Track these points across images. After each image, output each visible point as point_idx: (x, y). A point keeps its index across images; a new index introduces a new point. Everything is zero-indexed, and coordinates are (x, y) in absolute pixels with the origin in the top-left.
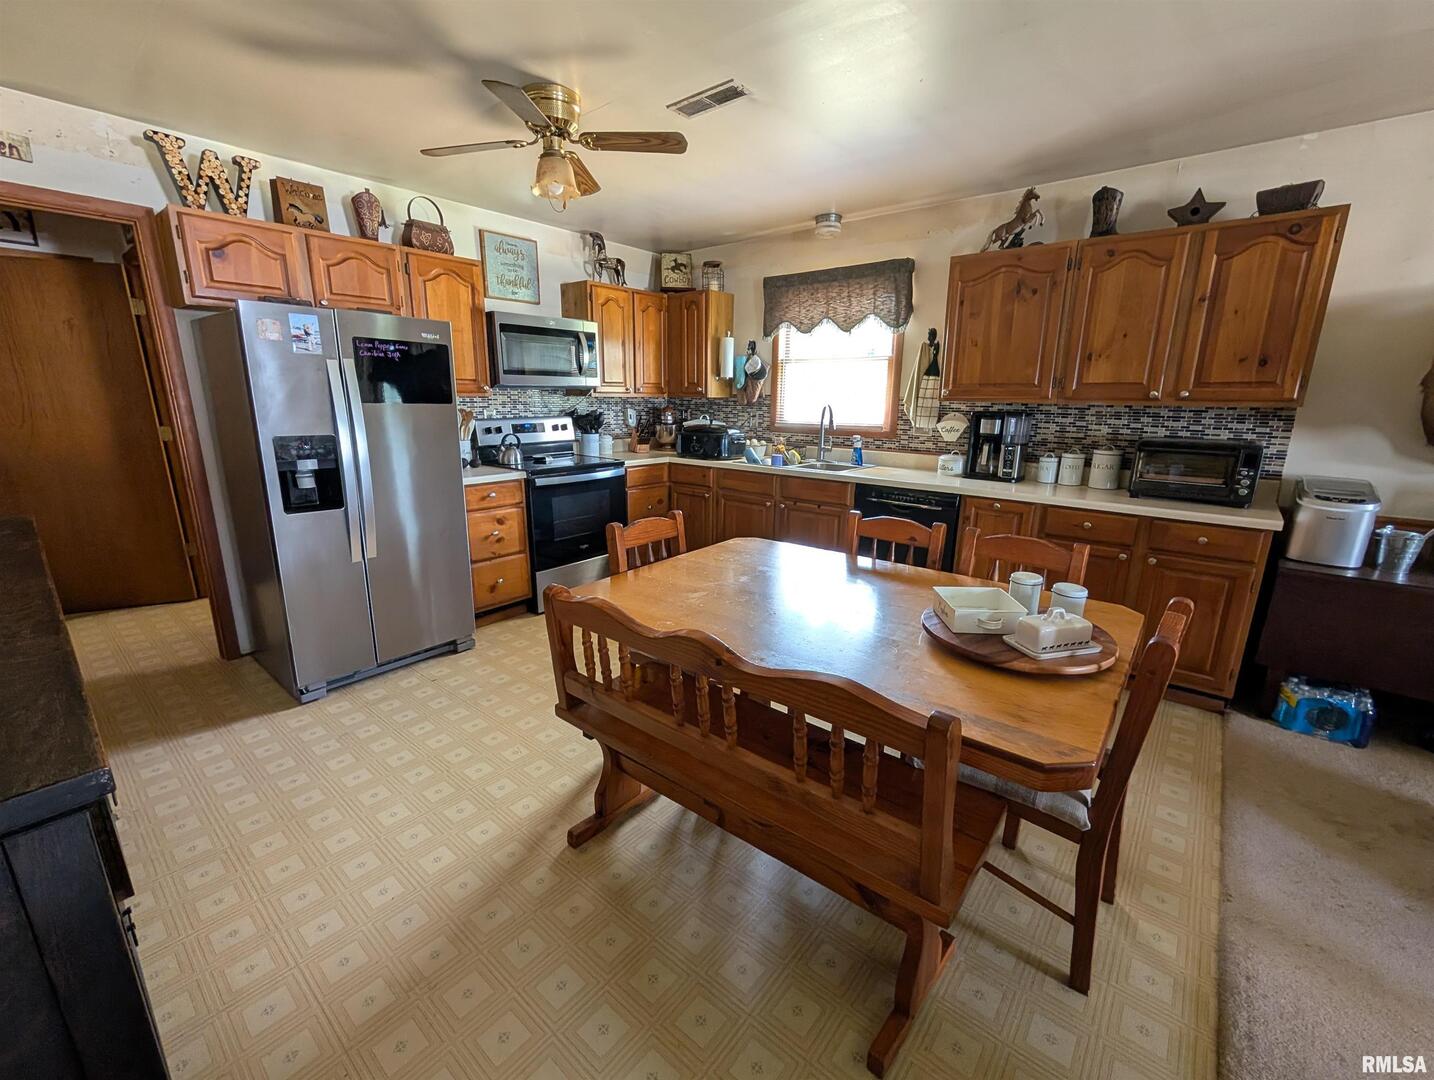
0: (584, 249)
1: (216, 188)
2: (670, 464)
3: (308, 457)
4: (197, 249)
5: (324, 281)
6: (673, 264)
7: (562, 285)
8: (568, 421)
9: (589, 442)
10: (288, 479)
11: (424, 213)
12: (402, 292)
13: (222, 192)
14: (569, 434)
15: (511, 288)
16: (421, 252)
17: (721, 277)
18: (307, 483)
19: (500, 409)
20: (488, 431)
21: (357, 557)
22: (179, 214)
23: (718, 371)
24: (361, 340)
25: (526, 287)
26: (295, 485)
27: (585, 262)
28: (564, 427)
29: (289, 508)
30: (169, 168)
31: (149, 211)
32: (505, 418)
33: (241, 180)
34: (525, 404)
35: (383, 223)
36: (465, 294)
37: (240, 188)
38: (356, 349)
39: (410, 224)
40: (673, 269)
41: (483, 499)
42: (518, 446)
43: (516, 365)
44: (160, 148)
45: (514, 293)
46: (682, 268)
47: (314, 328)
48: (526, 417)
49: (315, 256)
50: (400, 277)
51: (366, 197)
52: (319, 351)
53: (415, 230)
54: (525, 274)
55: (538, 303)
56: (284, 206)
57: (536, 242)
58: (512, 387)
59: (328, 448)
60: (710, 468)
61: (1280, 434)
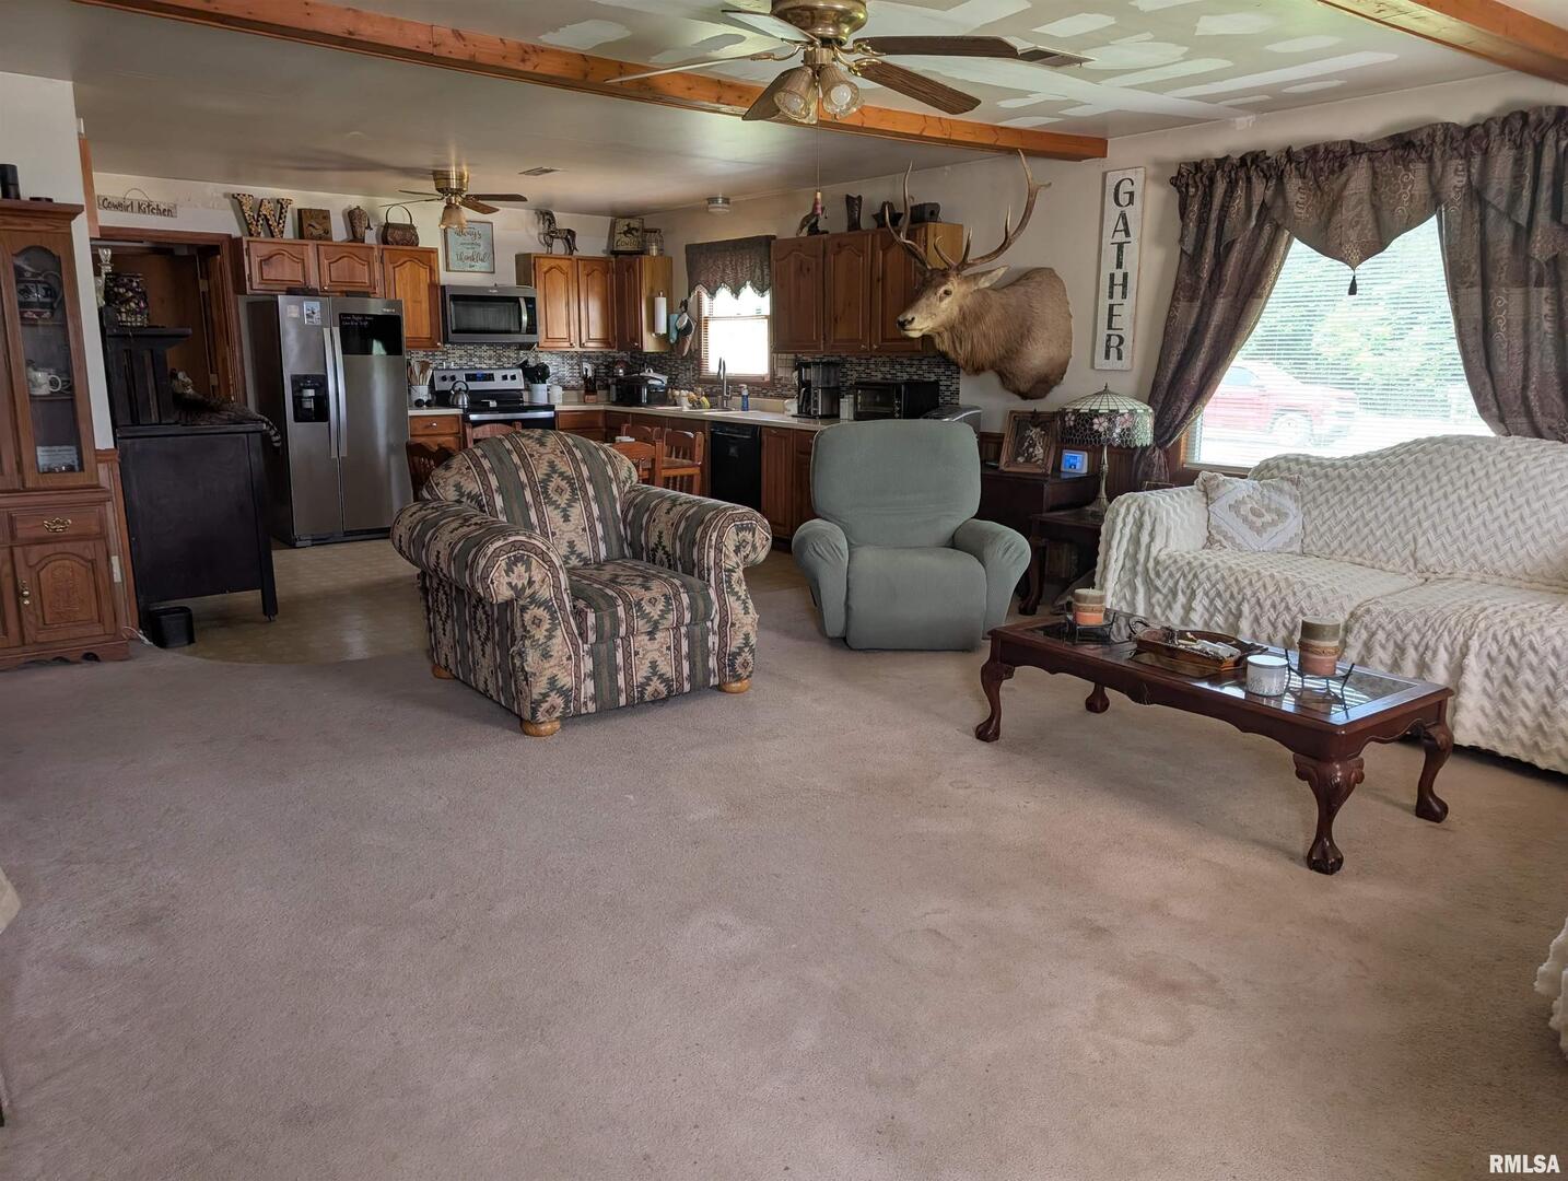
0: (539, 222)
1: (268, 220)
2: (606, 412)
3: (309, 388)
4: (255, 261)
5: (327, 273)
6: (626, 228)
7: (516, 256)
8: (519, 373)
9: (537, 390)
10: (298, 400)
11: (398, 217)
12: (377, 276)
13: (270, 223)
14: (519, 384)
15: (469, 262)
16: (395, 247)
17: (660, 242)
18: (309, 405)
19: (458, 361)
20: (444, 379)
21: (334, 456)
22: (248, 242)
23: (652, 327)
24: (345, 315)
25: (482, 260)
26: (301, 406)
27: (539, 234)
28: (513, 378)
29: (297, 419)
30: (244, 213)
31: (230, 236)
32: (461, 369)
33: (281, 213)
34: (480, 357)
35: (369, 227)
36: (424, 274)
37: (280, 218)
38: (341, 321)
39: (388, 226)
40: (625, 233)
41: (427, 427)
42: (466, 392)
43: (464, 325)
44: (240, 202)
45: (471, 266)
46: (634, 232)
47: (317, 310)
48: (481, 368)
49: (322, 258)
50: (377, 266)
51: (357, 211)
52: (319, 323)
53: (390, 231)
54: (481, 250)
55: (494, 272)
56: (305, 226)
57: (491, 223)
58: (469, 344)
59: (320, 383)
60: (629, 413)
61: (955, 375)
